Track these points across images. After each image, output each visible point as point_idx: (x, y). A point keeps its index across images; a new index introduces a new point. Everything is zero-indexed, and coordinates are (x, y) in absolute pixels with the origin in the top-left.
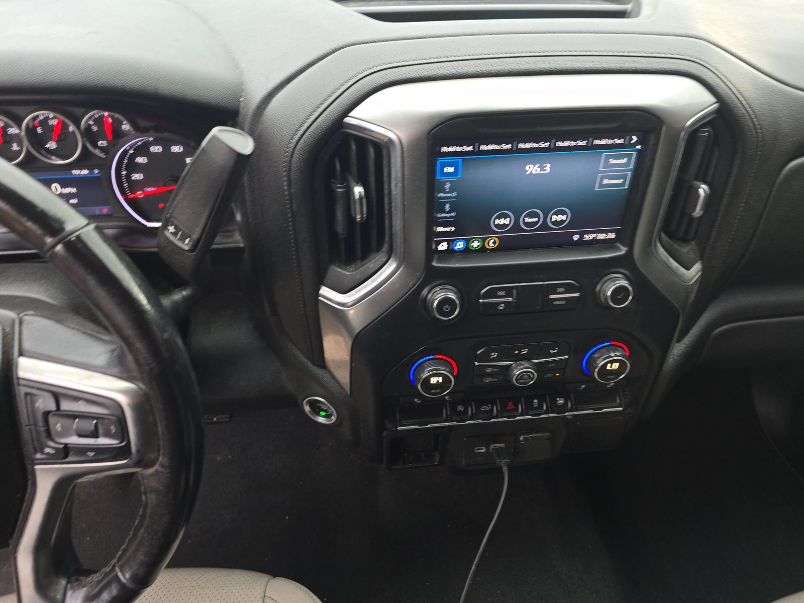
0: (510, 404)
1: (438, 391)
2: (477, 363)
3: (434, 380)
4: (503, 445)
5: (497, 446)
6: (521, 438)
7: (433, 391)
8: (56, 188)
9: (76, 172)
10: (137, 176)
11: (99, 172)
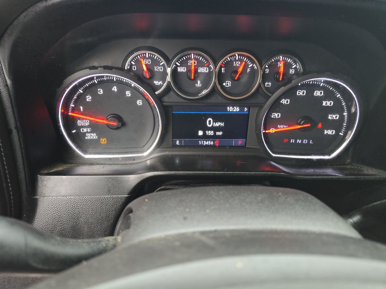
8: (210, 122)
9: (230, 109)
10: (276, 115)
11: (249, 110)
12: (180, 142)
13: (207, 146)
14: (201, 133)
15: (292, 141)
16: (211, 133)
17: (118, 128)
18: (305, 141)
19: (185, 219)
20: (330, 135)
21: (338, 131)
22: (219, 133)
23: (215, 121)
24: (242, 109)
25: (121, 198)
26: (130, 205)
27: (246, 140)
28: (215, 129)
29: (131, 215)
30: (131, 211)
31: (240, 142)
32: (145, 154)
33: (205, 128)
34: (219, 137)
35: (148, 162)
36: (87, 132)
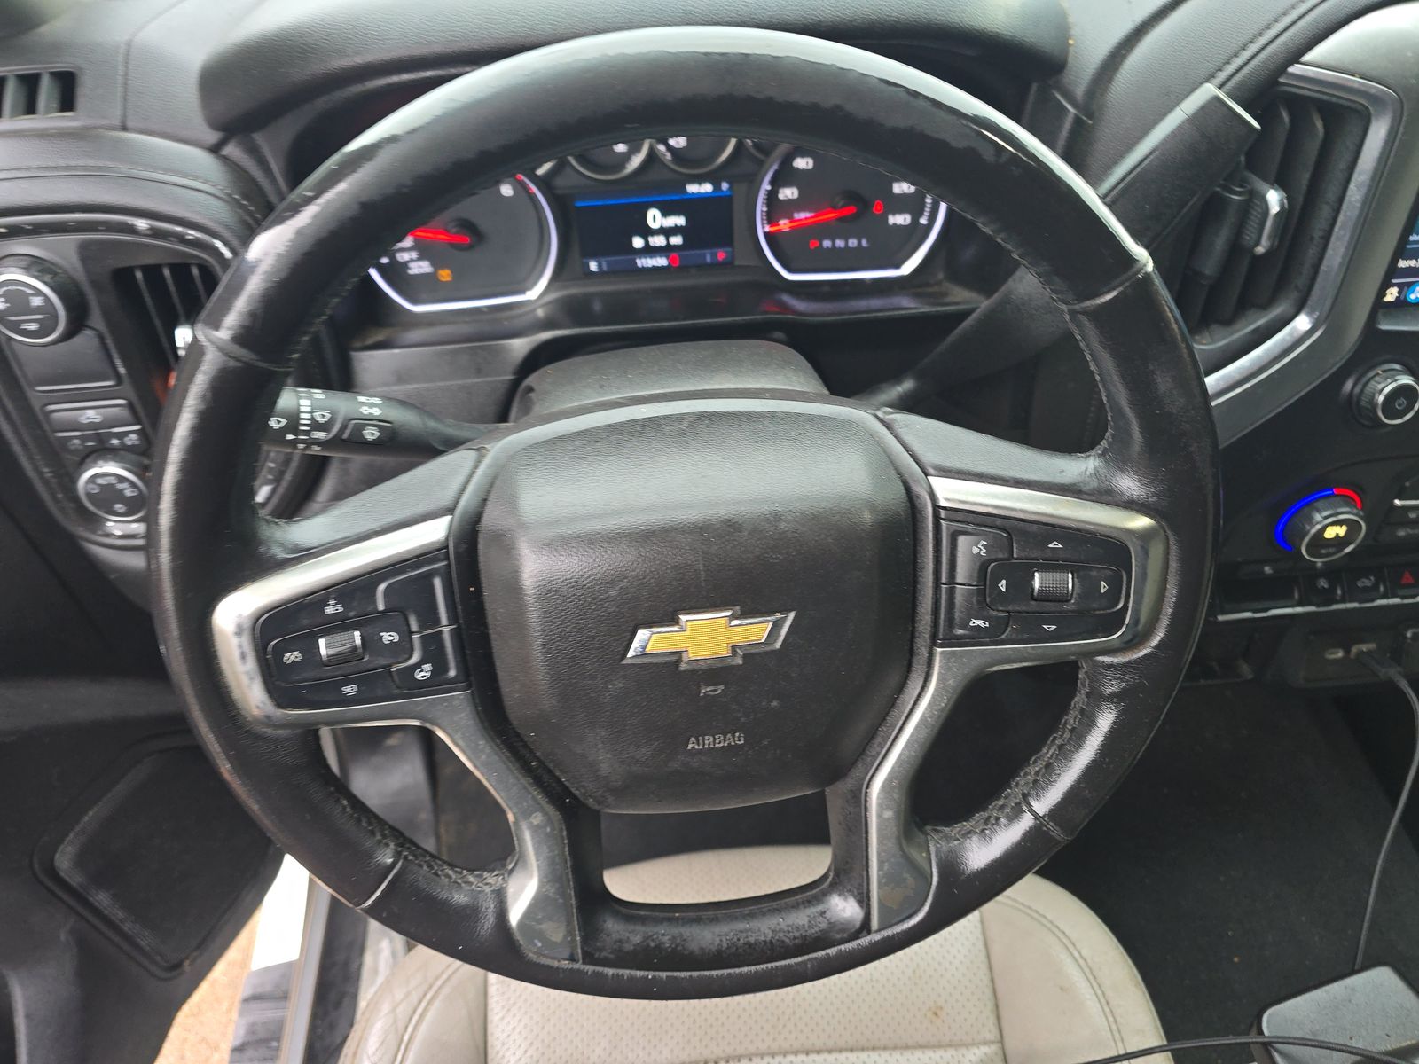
0: (1407, 574)
1: (1331, 550)
2: (1397, 502)
3: (1330, 533)
4: (1372, 646)
5: (1364, 647)
6: (1409, 634)
7: (1323, 551)
8: (654, 218)
9: (693, 188)
10: (789, 193)
11: (731, 188)
12: (600, 266)
13: (655, 269)
14: (638, 242)
15: (827, 243)
16: (658, 241)
17: (471, 247)
18: (853, 243)
19: (601, 387)
20: (901, 226)
21: (916, 216)
22: (676, 240)
23: (665, 214)
24: (717, 187)
25: (503, 382)
26: (531, 380)
27: (733, 251)
28: (667, 232)
29: (531, 395)
30: (530, 389)
31: (722, 255)
32: (533, 294)
33: (646, 232)
34: (676, 247)
35: (540, 313)
36: (412, 260)
